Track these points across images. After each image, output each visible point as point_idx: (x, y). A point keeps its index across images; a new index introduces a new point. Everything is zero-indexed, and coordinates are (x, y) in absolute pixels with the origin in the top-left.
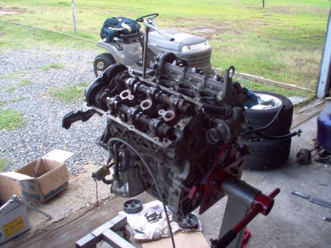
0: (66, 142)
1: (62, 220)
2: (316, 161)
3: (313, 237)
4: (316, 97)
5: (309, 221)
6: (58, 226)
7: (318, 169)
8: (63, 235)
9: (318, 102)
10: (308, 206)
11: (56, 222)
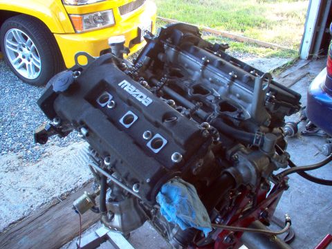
0: (26, 118)
1: (21, 220)
2: (303, 134)
3: (303, 227)
4: (299, 58)
5: (298, 208)
6: (16, 228)
7: (305, 144)
8: (23, 240)
9: (301, 64)
10: (296, 189)
11: (13, 223)
